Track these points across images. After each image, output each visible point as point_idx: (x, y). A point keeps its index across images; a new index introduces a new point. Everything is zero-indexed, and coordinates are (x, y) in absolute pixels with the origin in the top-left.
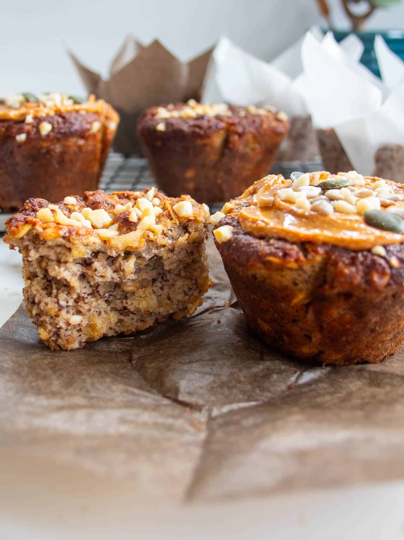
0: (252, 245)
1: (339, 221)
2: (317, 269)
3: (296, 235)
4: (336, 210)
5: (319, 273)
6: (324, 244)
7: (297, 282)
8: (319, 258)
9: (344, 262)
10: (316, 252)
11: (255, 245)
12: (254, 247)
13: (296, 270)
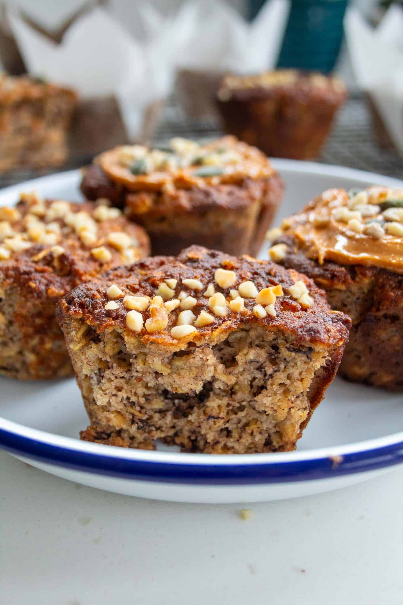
0: (302, 266)
1: (389, 245)
2: (366, 291)
3: (346, 258)
4: (387, 232)
5: (367, 295)
6: (373, 267)
7: (346, 303)
8: (366, 281)
9: (390, 286)
10: (364, 275)
11: (305, 266)
12: (304, 268)
13: (345, 292)
